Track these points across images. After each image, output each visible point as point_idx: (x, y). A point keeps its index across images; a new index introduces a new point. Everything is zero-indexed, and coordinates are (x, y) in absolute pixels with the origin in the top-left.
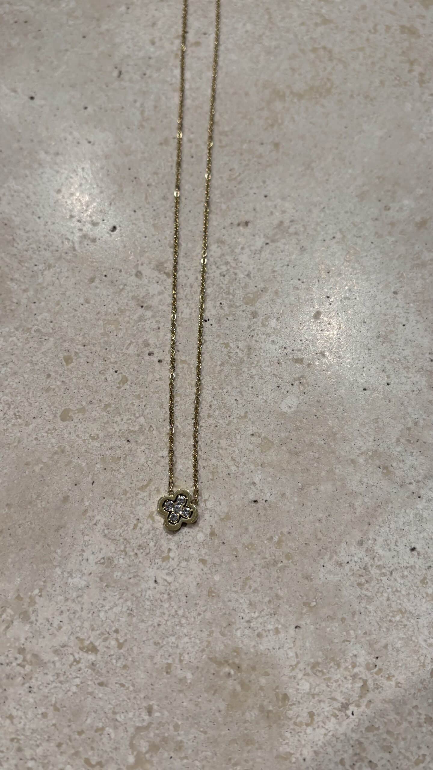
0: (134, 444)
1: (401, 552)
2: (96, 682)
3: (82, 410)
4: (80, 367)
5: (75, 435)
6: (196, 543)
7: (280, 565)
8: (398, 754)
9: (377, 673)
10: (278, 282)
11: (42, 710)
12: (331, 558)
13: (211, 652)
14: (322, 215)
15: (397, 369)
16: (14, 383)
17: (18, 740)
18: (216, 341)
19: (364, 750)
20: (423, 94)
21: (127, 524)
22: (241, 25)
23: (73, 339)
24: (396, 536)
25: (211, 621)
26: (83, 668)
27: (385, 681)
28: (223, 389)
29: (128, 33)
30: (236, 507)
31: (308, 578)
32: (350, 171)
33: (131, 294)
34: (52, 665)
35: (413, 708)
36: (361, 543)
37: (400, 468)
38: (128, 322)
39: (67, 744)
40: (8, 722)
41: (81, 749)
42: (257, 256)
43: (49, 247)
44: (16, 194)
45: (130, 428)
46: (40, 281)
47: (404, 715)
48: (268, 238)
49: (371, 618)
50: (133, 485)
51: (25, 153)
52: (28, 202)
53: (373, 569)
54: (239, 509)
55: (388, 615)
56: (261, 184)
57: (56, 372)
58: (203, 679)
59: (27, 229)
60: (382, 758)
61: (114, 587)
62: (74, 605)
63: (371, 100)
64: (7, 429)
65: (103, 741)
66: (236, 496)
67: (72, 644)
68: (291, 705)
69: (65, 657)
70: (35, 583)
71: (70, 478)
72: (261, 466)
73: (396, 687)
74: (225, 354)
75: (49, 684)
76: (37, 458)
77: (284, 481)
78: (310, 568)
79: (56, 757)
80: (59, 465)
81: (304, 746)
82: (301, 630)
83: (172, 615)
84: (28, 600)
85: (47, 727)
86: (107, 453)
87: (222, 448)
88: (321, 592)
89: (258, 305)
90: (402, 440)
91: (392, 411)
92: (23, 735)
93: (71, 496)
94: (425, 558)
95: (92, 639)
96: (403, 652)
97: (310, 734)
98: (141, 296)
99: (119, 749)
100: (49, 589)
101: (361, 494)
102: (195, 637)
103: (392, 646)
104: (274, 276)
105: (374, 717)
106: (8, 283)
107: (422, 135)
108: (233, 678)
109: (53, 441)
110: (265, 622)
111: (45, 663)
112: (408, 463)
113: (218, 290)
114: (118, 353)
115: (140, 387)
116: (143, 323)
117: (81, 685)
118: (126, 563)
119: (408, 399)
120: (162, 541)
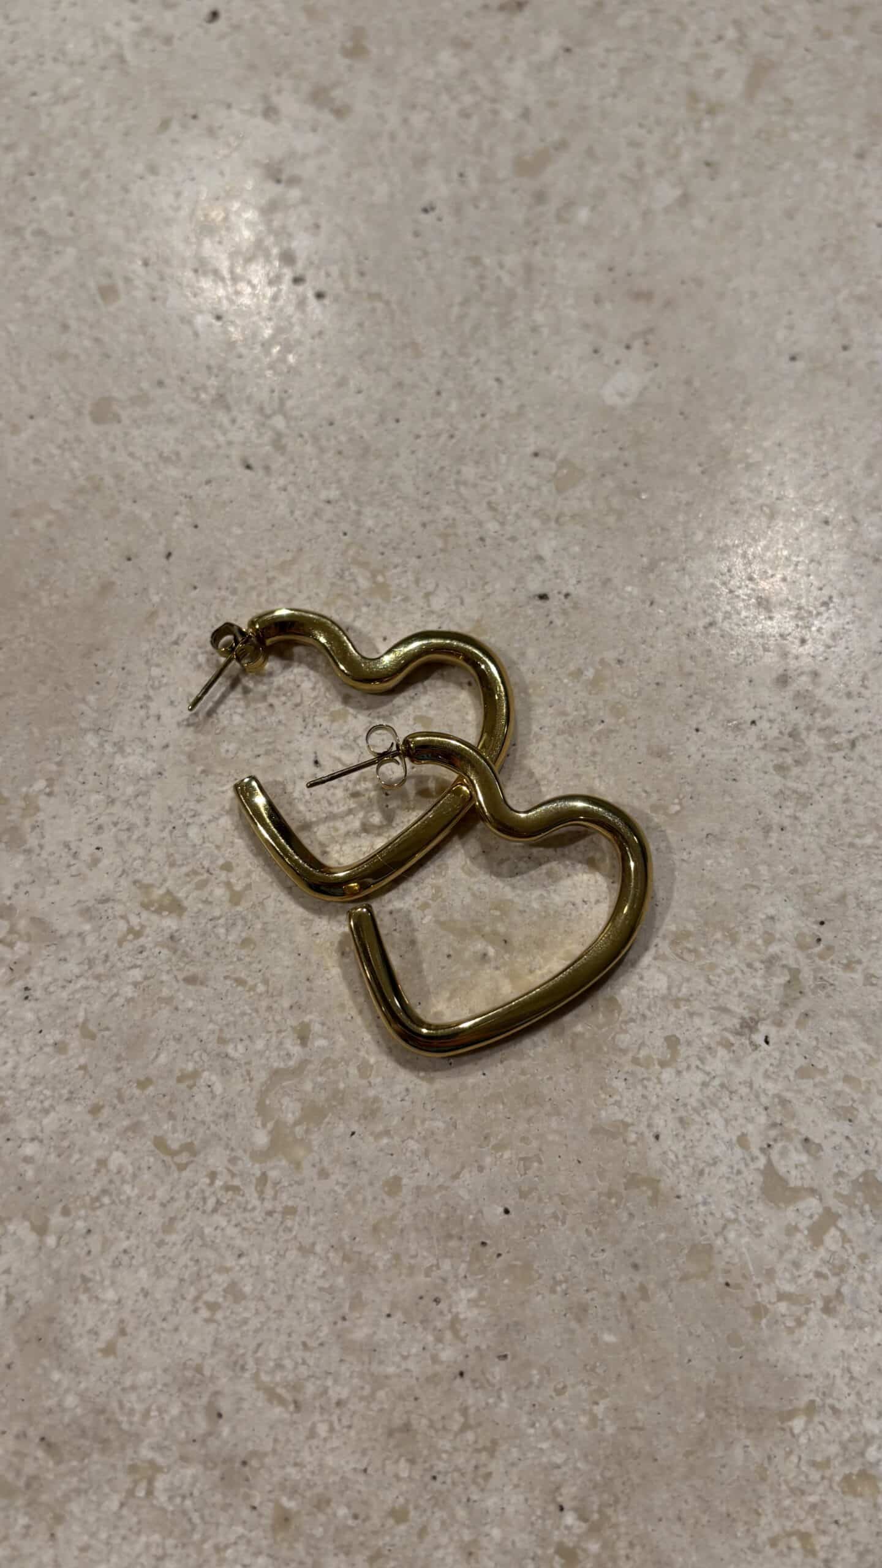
0: (261, 473)
2: (180, 977)
3: (141, 399)
8: (868, 1123)
9: (821, 957)
11: (54, 1035)
13: (443, 909)
19: (793, 1116)
27: (839, 972)
28: (467, 355)
30: (498, 610)
31: (661, 753)
34: (76, 942)
36: (783, 680)
41: (146, 1118)
55: (846, 833)
57: (81, 319)
60: (834, 1133)
62: (127, 813)
65: (196, 1099)
66: (498, 586)
67: (123, 896)
68: (626, 1022)
69: (108, 924)
71: (115, 544)
72: (557, 521)
73: (864, 985)
75: (70, 982)
80: (89, 517)
81: (657, 1108)
84: (22, 804)
87: (465, 483)
88: (691, 784)
92: (11, 1088)
93: (119, 583)
95: (169, 884)
97: (669, 1083)
99: (234, 1116)
100: (69, 780)
103: (857, 899)
105: (816, 1048)
109: (75, 464)
111: (61, 937)
117: (146, 983)
118: (247, 724)
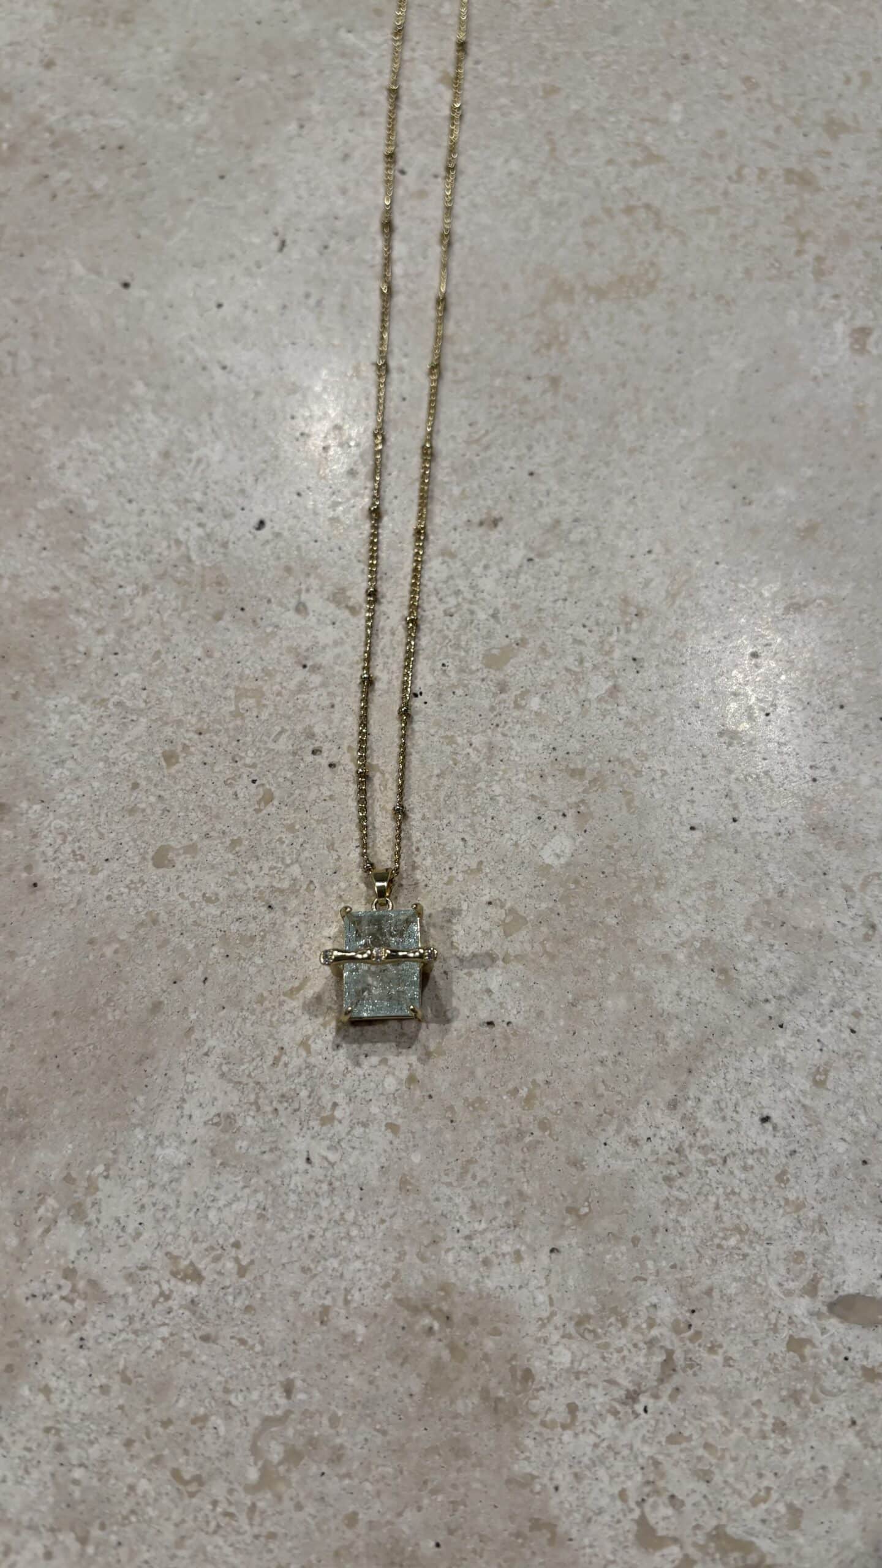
1: (744, 1125)
4: (191, 772)
5: (176, 894)
6: (382, 1094)
7: (528, 1139)
10: (547, 629)
12: (618, 1131)
14: (630, 510)
15: (751, 793)
16: (75, 797)
17: (58, 1431)
18: (432, 731)
20: (820, 294)
21: (262, 1055)
22: (498, 162)
23: (181, 721)
24: (737, 1095)
25: (402, 1234)
26: (175, 1308)
29: (299, 172)
32: (684, 432)
33: (285, 643)
35: (753, 1404)
37: (749, 973)
38: (279, 694)
39: (143, 1442)
40: (41, 1398)
42: (512, 581)
43: (145, 554)
44: (90, 458)
45: (274, 884)
46: (127, 615)
47: (737, 1417)
48: (532, 549)
49: (685, 1239)
50: (276, 986)
51: (111, 383)
52: (111, 471)
53: (694, 1152)
54: (459, 1037)
56: (525, 451)
58: (384, 1335)
59: (109, 520)
61: (235, 1166)
63: (728, 303)
64: (60, 879)
70: (99, 1154)
74: (447, 757)
76: (109, 931)
77: (542, 987)
78: (581, 1147)
79: (122, 1463)
82: (560, 1257)
83: (335, 1222)
85: (109, 1410)
86: (232, 927)
89: (509, 669)
90: (756, 923)
91: (739, 868)
94: (785, 1136)
96: (739, 1304)
98: (304, 648)
101: (677, 1018)
102: (373, 1262)
104: (539, 618)
106: (72, 617)
107: (816, 370)
108: (437, 1336)
110: (497, 1239)
112: (764, 963)
113: (439, 640)
114: (258, 749)
115: (295, 811)
116: (306, 696)
119: (768, 849)
120: (323, 1088)
